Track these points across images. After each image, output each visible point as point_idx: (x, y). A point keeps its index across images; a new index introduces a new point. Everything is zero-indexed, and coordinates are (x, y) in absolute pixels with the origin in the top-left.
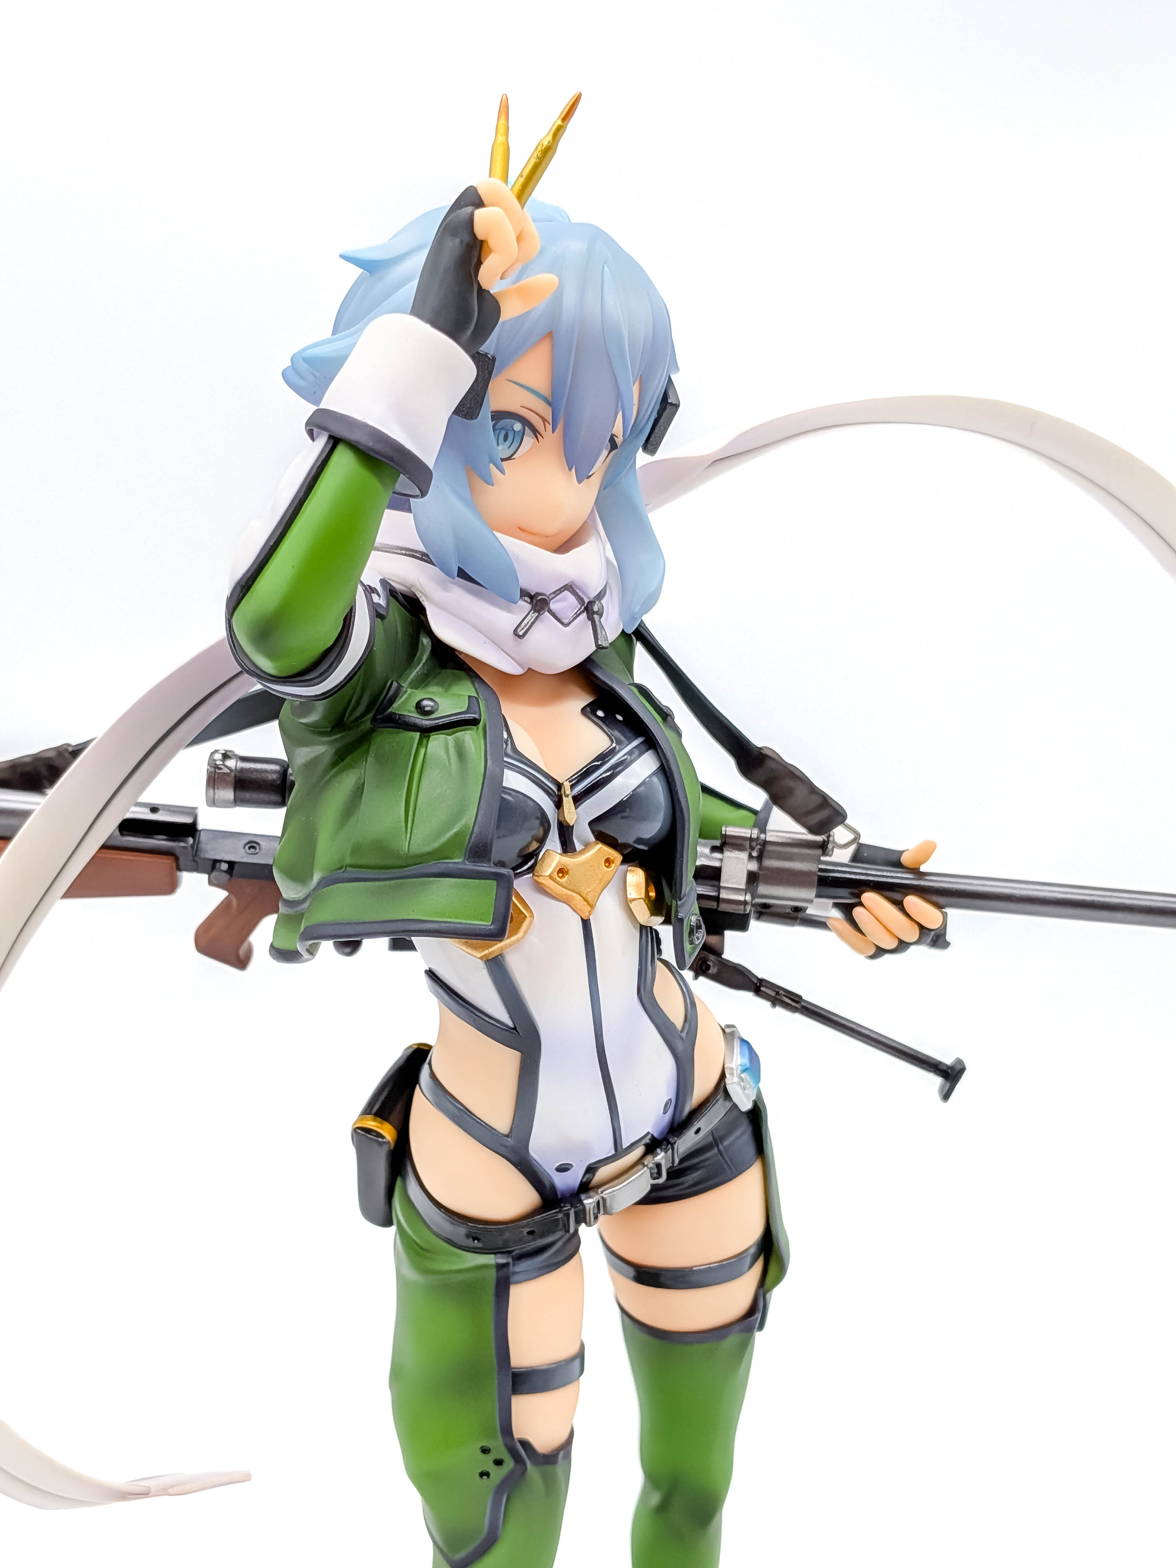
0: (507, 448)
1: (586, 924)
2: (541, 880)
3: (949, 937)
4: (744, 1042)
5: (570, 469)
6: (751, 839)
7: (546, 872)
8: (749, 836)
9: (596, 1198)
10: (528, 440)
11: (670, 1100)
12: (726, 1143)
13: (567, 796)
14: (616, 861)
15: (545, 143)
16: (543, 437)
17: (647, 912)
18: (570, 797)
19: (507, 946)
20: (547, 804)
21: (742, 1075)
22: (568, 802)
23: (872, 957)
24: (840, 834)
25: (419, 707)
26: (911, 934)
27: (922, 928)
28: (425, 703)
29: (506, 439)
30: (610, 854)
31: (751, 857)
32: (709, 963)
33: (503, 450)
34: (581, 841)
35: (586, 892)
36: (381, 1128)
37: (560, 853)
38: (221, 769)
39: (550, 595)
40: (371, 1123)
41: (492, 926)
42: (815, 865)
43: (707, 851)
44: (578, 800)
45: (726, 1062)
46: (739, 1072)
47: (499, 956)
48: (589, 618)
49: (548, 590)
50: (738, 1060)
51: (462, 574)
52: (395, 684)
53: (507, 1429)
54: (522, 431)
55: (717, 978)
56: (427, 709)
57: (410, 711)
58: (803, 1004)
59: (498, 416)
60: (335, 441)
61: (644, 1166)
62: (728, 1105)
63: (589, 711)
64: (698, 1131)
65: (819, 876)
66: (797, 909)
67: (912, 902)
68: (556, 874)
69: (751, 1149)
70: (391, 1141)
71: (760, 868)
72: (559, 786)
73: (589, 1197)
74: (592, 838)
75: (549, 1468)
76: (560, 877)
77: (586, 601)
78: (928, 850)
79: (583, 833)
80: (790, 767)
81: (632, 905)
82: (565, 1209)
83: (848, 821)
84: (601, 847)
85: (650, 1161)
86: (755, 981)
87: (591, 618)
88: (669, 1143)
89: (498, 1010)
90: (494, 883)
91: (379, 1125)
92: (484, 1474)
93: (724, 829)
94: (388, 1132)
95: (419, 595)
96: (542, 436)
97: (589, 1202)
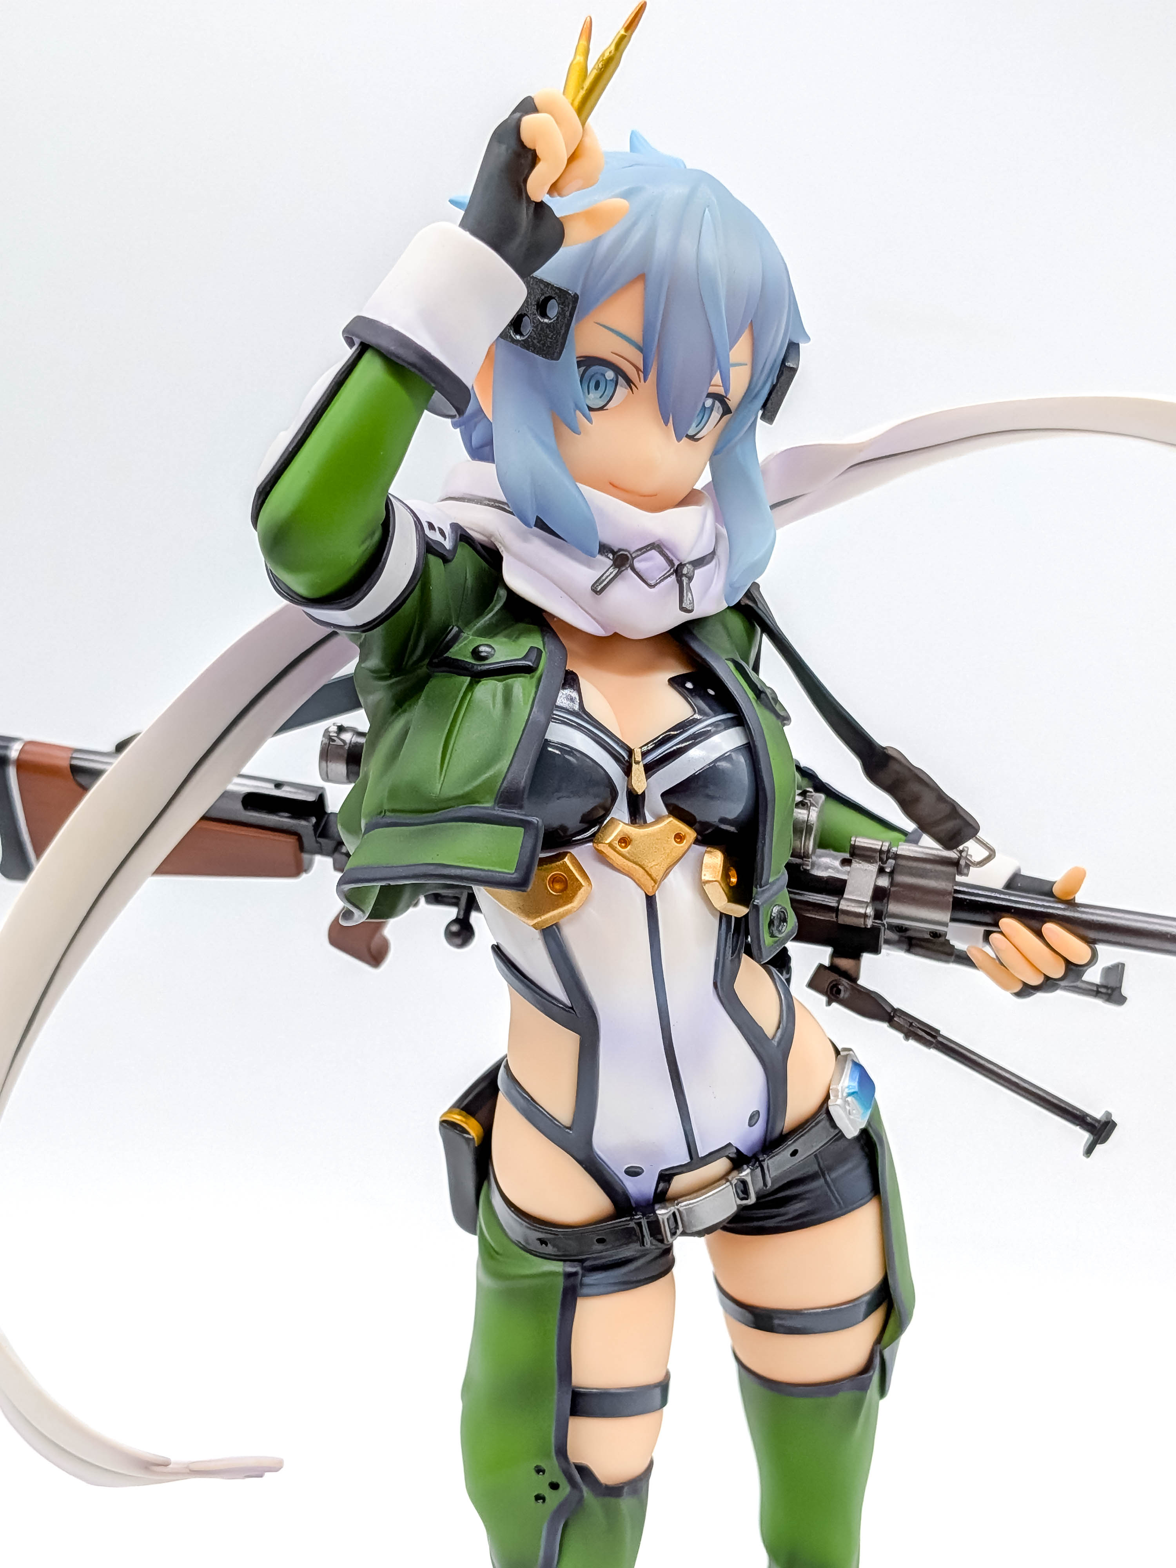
0: (599, 397)
1: (651, 901)
2: (601, 847)
3: (1125, 991)
4: (857, 1065)
5: (666, 423)
6: (881, 852)
7: (606, 840)
8: (879, 847)
9: (672, 1209)
10: (622, 391)
11: (758, 1112)
12: (834, 1175)
13: (637, 763)
14: (687, 836)
15: (607, 55)
16: (638, 389)
17: (725, 898)
18: (641, 764)
19: (562, 916)
20: (613, 769)
21: (849, 1099)
22: (638, 770)
23: (1019, 995)
24: (973, 849)
25: (476, 653)
26: (1057, 971)
27: (1068, 963)
28: (482, 649)
29: (597, 386)
30: (681, 829)
31: (881, 871)
32: (840, 987)
33: (594, 398)
34: (653, 814)
35: (650, 865)
36: (466, 1123)
37: (627, 823)
38: (334, 741)
39: (634, 552)
40: (457, 1118)
41: (515, 874)
42: (951, 885)
43: (837, 863)
44: (650, 769)
45: (832, 1082)
46: (845, 1095)
47: (554, 927)
48: (677, 580)
49: (633, 547)
50: (847, 1082)
51: (541, 524)
52: (456, 629)
53: (562, 1451)
54: (615, 379)
55: (847, 1004)
56: (483, 654)
57: (465, 656)
58: (940, 1039)
59: (587, 362)
60: (364, 348)
61: (728, 1181)
62: (833, 1132)
63: (676, 682)
64: (794, 1153)
65: (954, 898)
66: (935, 935)
67: (1050, 929)
68: (617, 842)
69: (865, 1185)
70: (476, 1139)
71: (892, 884)
72: (630, 752)
73: (663, 1208)
74: (665, 812)
75: (613, 1500)
76: (622, 847)
77: (677, 563)
78: (1077, 878)
79: (655, 804)
80: (916, 771)
81: (706, 887)
82: (636, 1217)
83: (980, 835)
84: (672, 821)
85: (735, 1177)
86: (889, 1010)
87: (680, 582)
88: (757, 1160)
89: (554, 986)
90: (522, 830)
91: (464, 1119)
92: (539, 1498)
93: (853, 839)
94: (474, 1129)
95: (499, 545)
96: (636, 387)
97: (663, 1213)
